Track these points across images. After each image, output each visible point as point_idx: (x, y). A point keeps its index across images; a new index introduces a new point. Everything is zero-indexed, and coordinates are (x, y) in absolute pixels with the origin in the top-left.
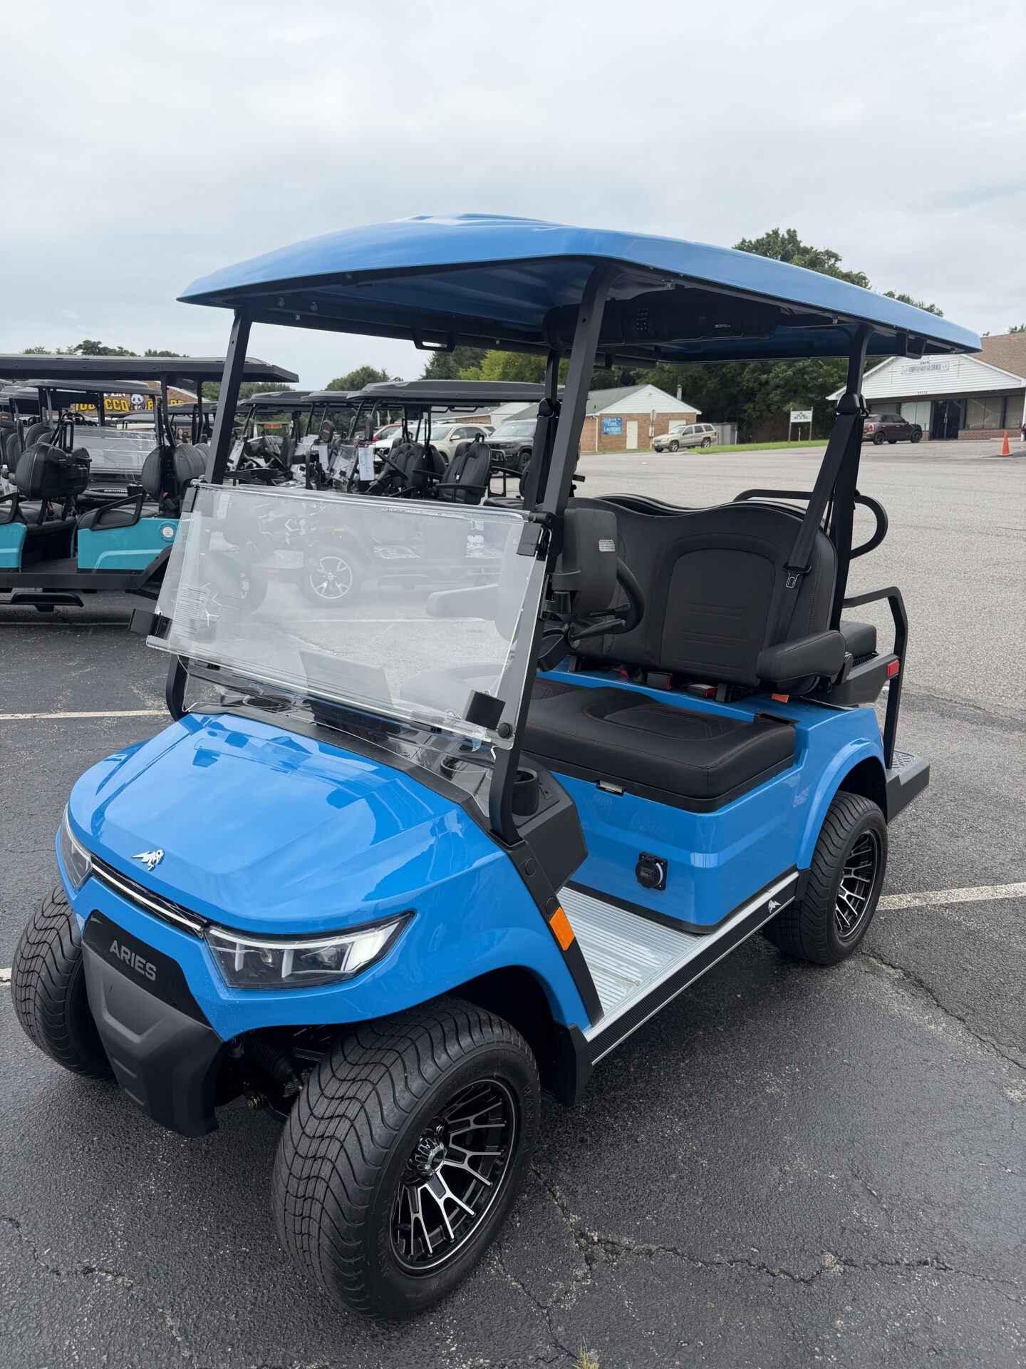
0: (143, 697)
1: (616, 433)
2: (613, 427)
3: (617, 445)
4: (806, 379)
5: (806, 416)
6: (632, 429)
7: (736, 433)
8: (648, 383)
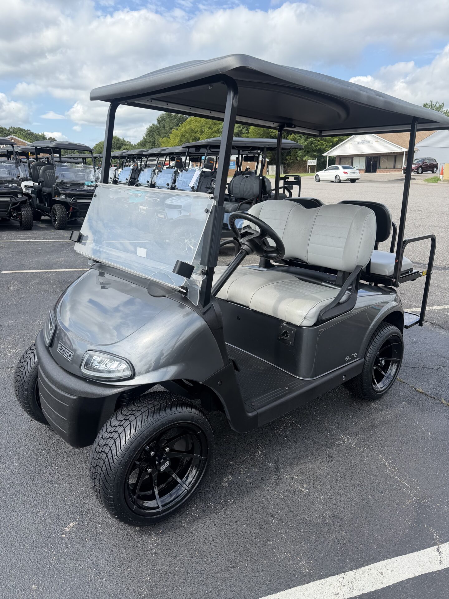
1: (233, 168)
4: (312, 146)
5: (313, 162)
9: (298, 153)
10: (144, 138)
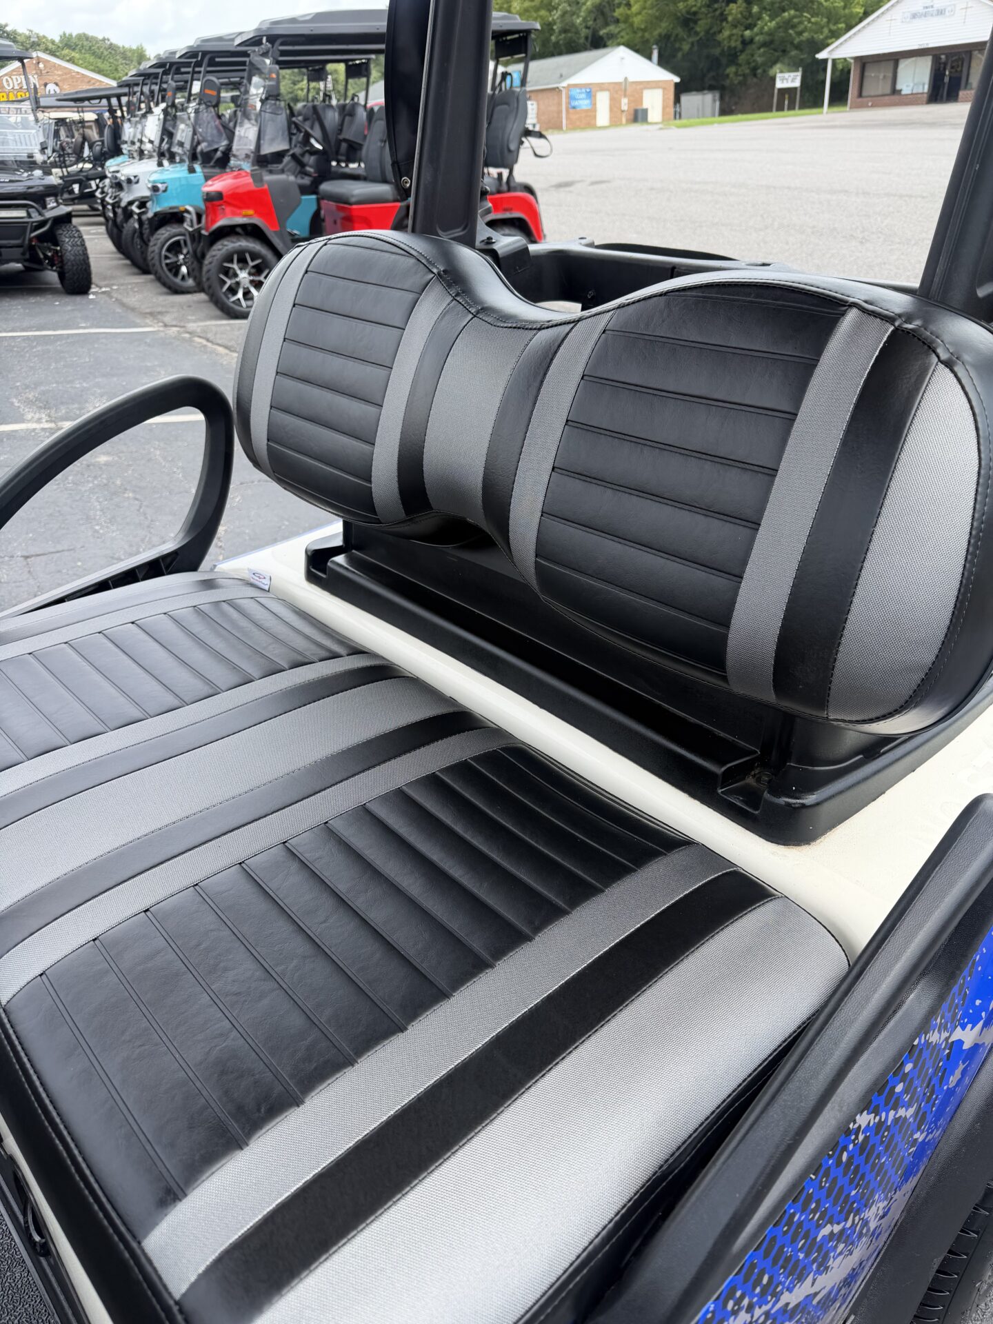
0: (24, 410)
1: (584, 108)
2: (581, 99)
3: (587, 121)
5: (794, 80)
6: (603, 100)
7: (718, 104)
8: (619, 44)
9: (756, 57)
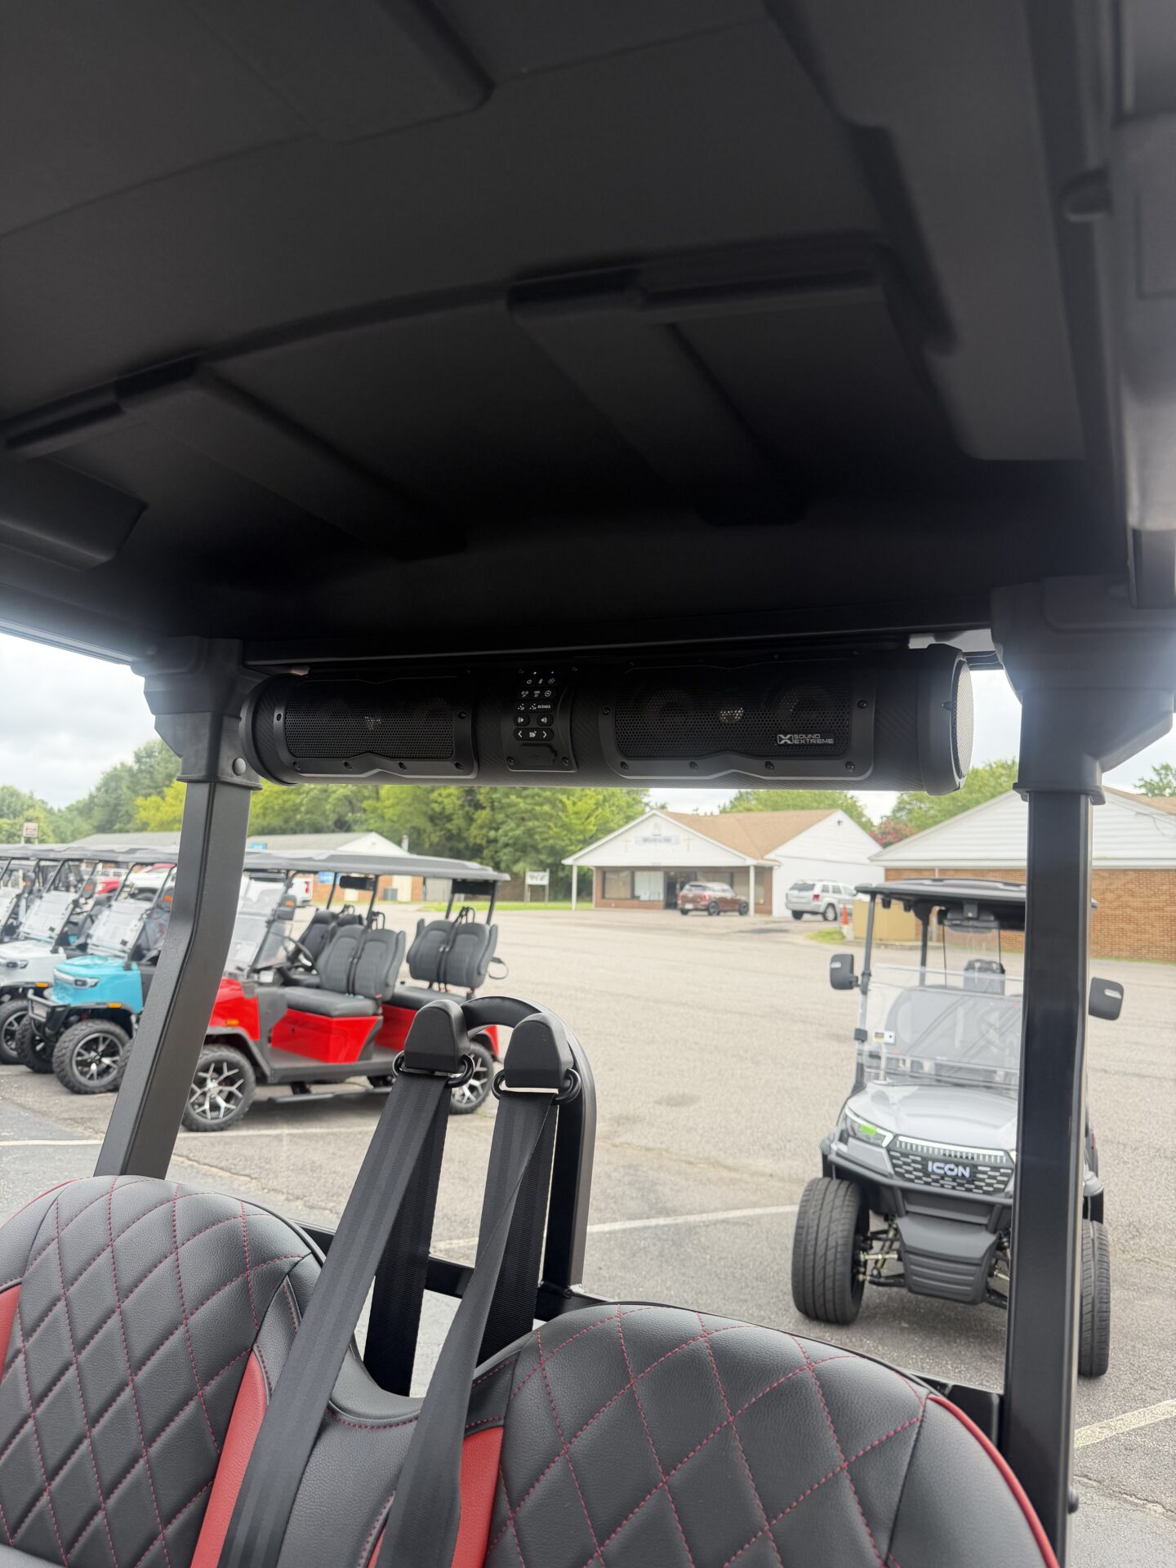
4: (536, 840)
5: (541, 879)
8: (369, 831)
9: (501, 854)
10: (92, 797)
